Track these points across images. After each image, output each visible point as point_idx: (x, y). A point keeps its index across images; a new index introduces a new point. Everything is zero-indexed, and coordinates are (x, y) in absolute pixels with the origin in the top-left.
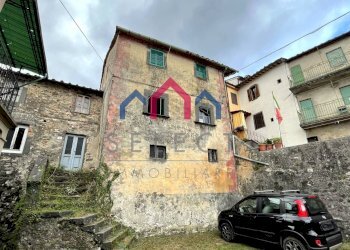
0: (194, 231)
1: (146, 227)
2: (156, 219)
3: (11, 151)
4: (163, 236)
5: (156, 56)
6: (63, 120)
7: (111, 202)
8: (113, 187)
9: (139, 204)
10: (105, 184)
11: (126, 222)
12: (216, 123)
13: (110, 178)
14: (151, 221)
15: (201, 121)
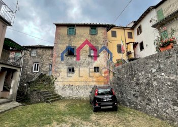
0: (85, 99)
1: (66, 96)
2: (70, 93)
3: (36, 71)
4: (72, 99)
5: (72, 30)
6: (49, 60)
7: (54, 87)
8: (55, 83)
9: (64, 88)
10: (52, 82)
11: (59, 94)
12: (100, 54)
13: (54, 80)
14: (68, 94)
15: (92, 55)
